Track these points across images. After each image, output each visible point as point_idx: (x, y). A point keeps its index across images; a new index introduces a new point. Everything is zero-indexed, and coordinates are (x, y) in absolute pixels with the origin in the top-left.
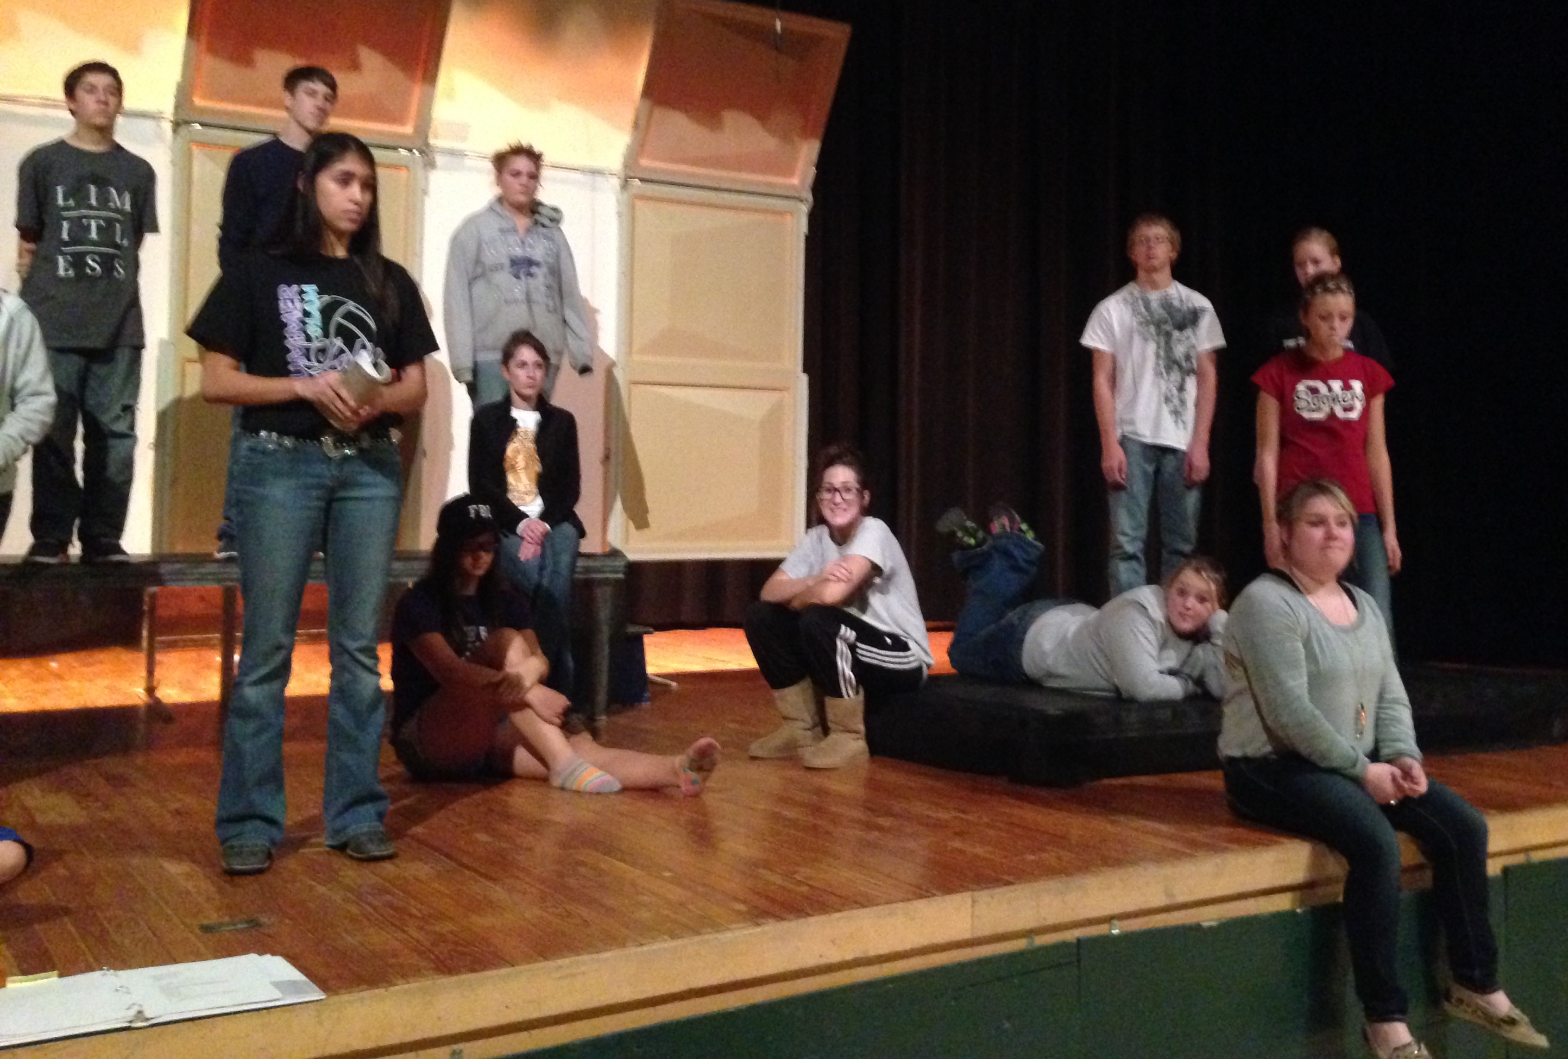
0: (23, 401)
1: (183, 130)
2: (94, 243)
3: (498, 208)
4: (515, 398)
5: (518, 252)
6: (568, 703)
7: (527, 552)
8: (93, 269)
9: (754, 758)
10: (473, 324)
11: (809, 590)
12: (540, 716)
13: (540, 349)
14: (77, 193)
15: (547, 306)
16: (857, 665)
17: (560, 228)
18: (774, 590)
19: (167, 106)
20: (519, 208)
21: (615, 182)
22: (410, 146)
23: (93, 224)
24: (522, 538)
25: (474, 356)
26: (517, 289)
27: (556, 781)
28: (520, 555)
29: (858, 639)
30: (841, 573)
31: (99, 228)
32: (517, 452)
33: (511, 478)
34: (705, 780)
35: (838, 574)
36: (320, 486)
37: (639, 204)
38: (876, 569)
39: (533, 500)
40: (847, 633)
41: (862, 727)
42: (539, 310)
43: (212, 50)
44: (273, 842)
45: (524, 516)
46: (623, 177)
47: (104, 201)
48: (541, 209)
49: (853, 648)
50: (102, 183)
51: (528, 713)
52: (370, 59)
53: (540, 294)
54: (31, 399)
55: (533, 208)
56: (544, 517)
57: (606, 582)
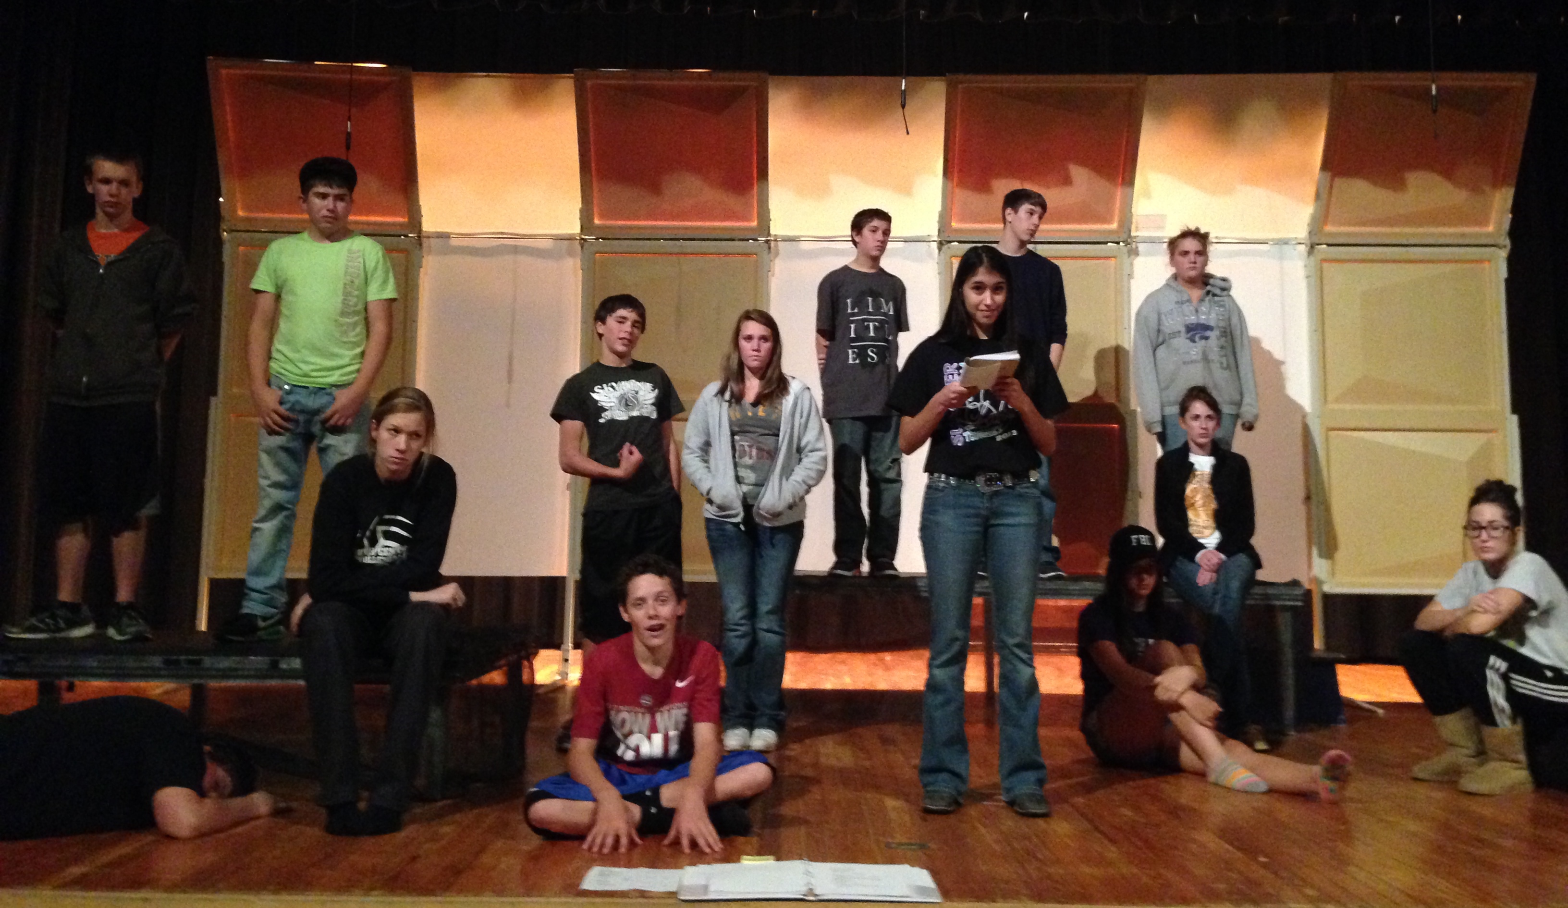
0: (807, 456)
1: (945, 247)
2: (873, 339)
3: (1174, 284)
4: (1192, 445)
5: (1193, 319)
6: (1220, 709)
7: (1204, 578)
8: (873, 358)
9: (1416, 779)
10: (1159, 384)
11: (1457, 621)
12: (1194, 718)
13: (1212, 404)
14: (859, 303)
15: (1222, 363)
16: (1512, 695)
17: (1230, 296)
18: (1426, 621)
19: (932, 230)
20: (1191, 282)
21: (1302, 249)
22: (1117, 240)
23: (871, 325)
24: (1199, 566)
25: (1162, 410)
26: (1195, 350)
27: (1212, 778)
28: (1197, 581)
29: (1511, 669)
30: (1489, 604)
31: (875, 327)
32: (1195, 490)
33: (1191, 514)
34: (1342, 788)
35: (1484, 605)
36: (977, 516)
37: (1325, 265)
38: (1528, 603)
39: (1211, 534)
40: (1497, 663)
41: (1522, 757)
42: (1215, 367)
43: (962, 184)
44: (960, 793)
45: (1202, 547)
46: (1308, 242)
47: (878, 307)
48: (1211, 281)
49: (1505, 677)
50: (876, 295)
51: (1183, 713)
52: (1079, 174)
53: (1215, 354)
54: (810, 454)
55: (1204, 280)
56: (1220, 548)
57: (1285, 608)
